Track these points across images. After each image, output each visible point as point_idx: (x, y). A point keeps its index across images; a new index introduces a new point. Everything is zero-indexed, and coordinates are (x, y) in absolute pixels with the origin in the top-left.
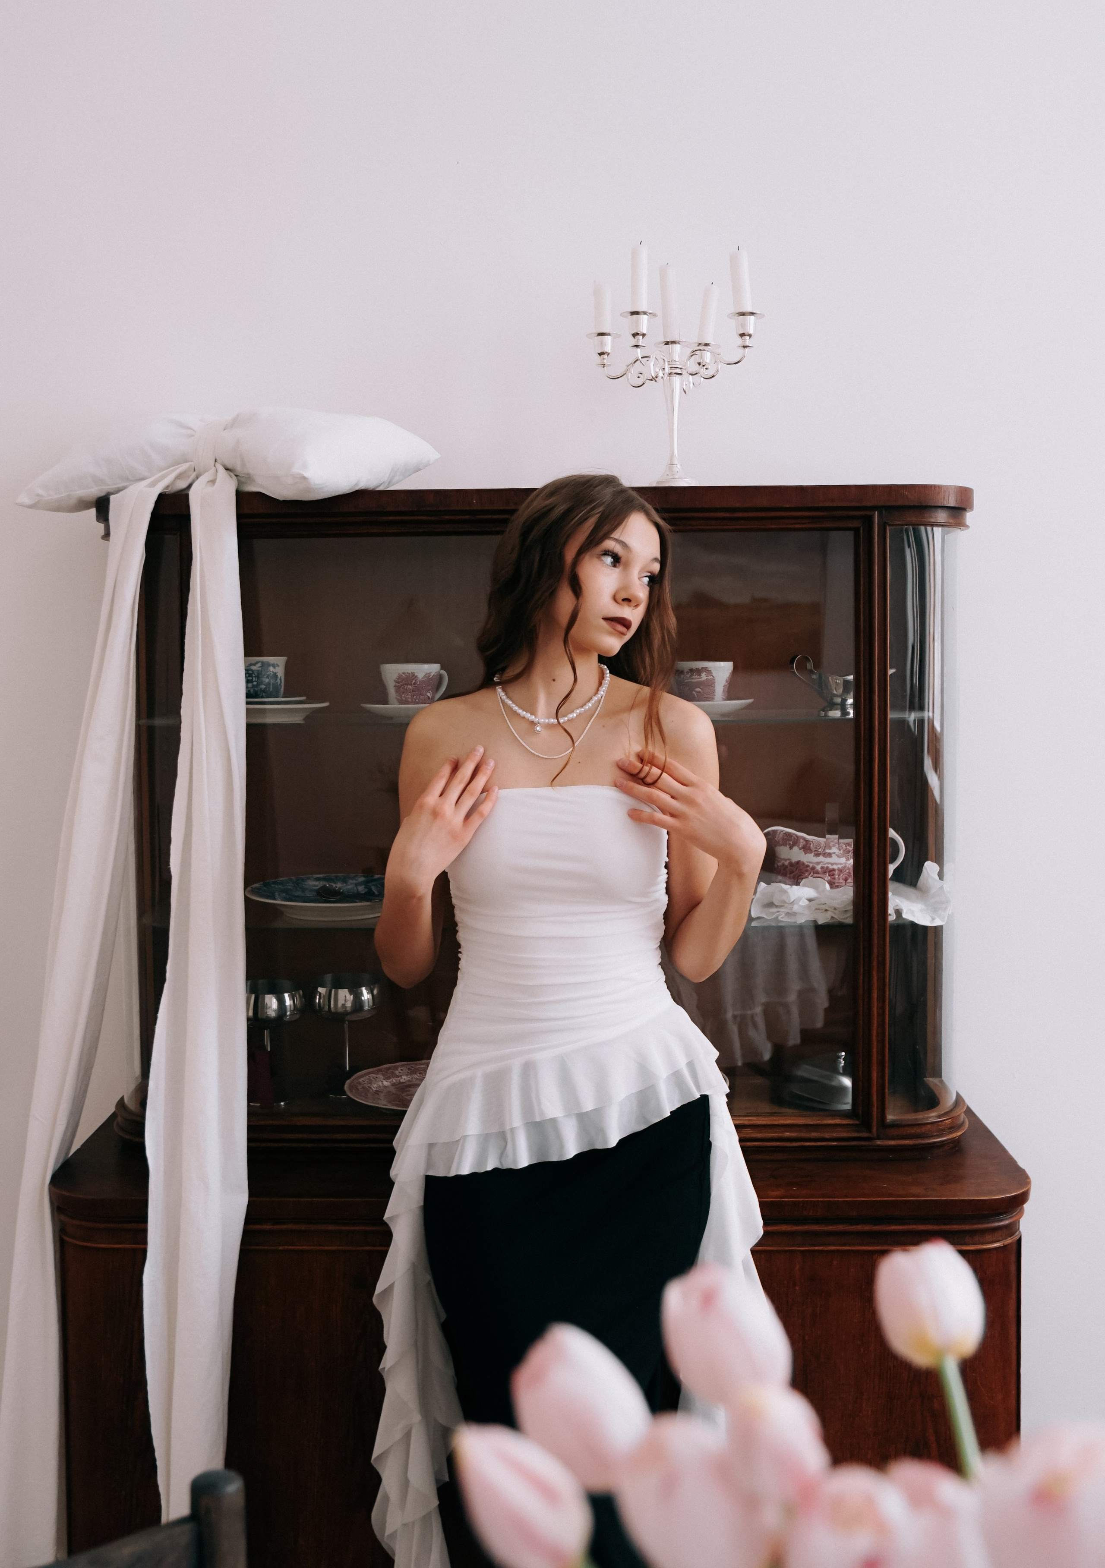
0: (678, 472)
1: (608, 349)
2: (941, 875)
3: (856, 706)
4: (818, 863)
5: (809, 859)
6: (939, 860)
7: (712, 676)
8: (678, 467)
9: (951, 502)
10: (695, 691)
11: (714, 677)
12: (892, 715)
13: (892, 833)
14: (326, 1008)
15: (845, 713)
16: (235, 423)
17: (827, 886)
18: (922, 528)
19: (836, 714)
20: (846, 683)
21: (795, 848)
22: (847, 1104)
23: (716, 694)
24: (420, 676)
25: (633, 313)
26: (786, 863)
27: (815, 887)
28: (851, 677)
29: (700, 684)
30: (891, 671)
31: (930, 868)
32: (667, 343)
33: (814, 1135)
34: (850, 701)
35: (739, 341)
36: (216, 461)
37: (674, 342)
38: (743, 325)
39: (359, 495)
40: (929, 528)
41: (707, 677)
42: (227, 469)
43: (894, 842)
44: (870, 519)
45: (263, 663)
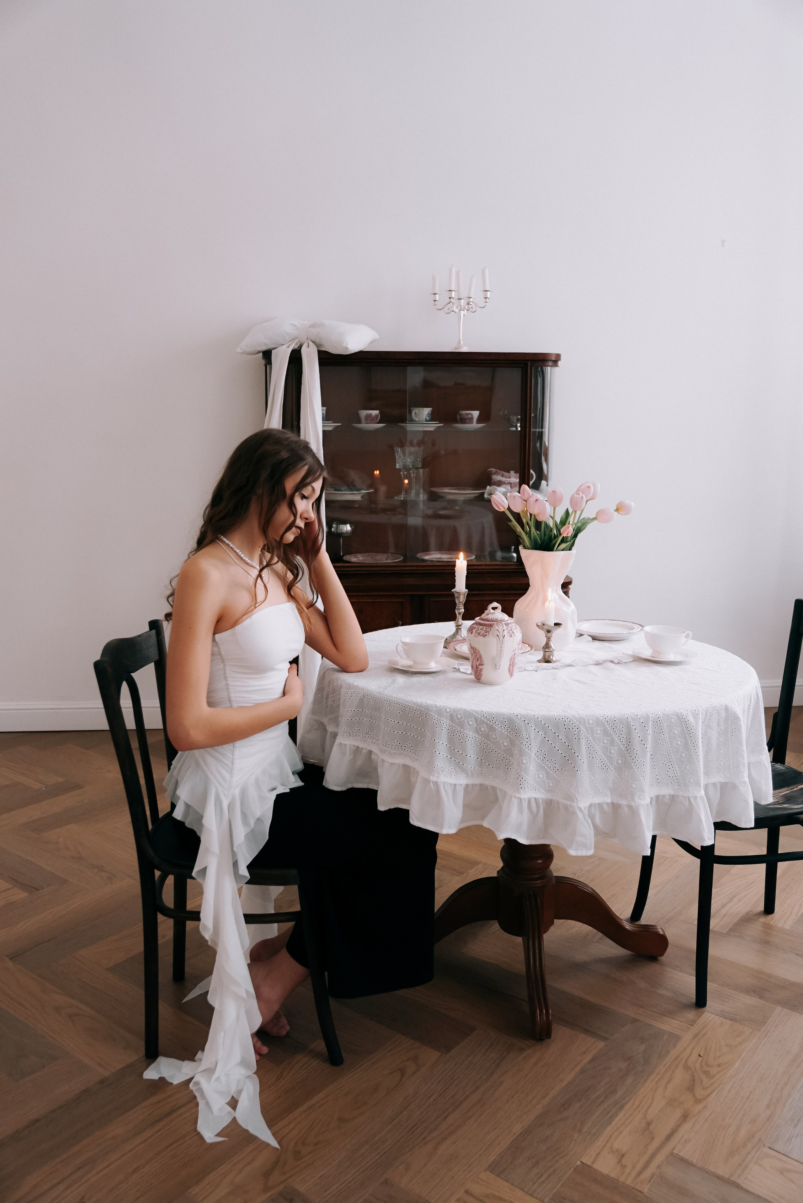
0: (462, 345)
1: (437, 299)
2: (547, 485)
3: (521, 426)
4: (506, 481)
5: (503, 479)
6: (547, 480)
9: (553, 358)
11: (473, 416)
12: (532, 430)
13: (532, 471)
14: (336, 532)
15: (517, 429)
16: (313, 326)
17: (510, 488)
18: (544, 367)
19: (514, 429)
20: (518, 419)
21: (499, 476)
22: (515, 560)
23: (474, 422)
24: (374, 414)
25: (449, 291)
26: (496, 481)
27: (506, 488)
28: (519, 417)
29: (467, 418)
30: (533, 415)
31: (544, 483)
32: (459, 299)
33: (505, 567)
34: (519, 425)
35: (484, 300)
36: (307, 338)
37: (461, 299)
38: (486, 295)
39: (361, 352)
40: (546, 367)
41: (471, 416)
42: (313, 342)
43: (532, 475)
44: (527, 365)
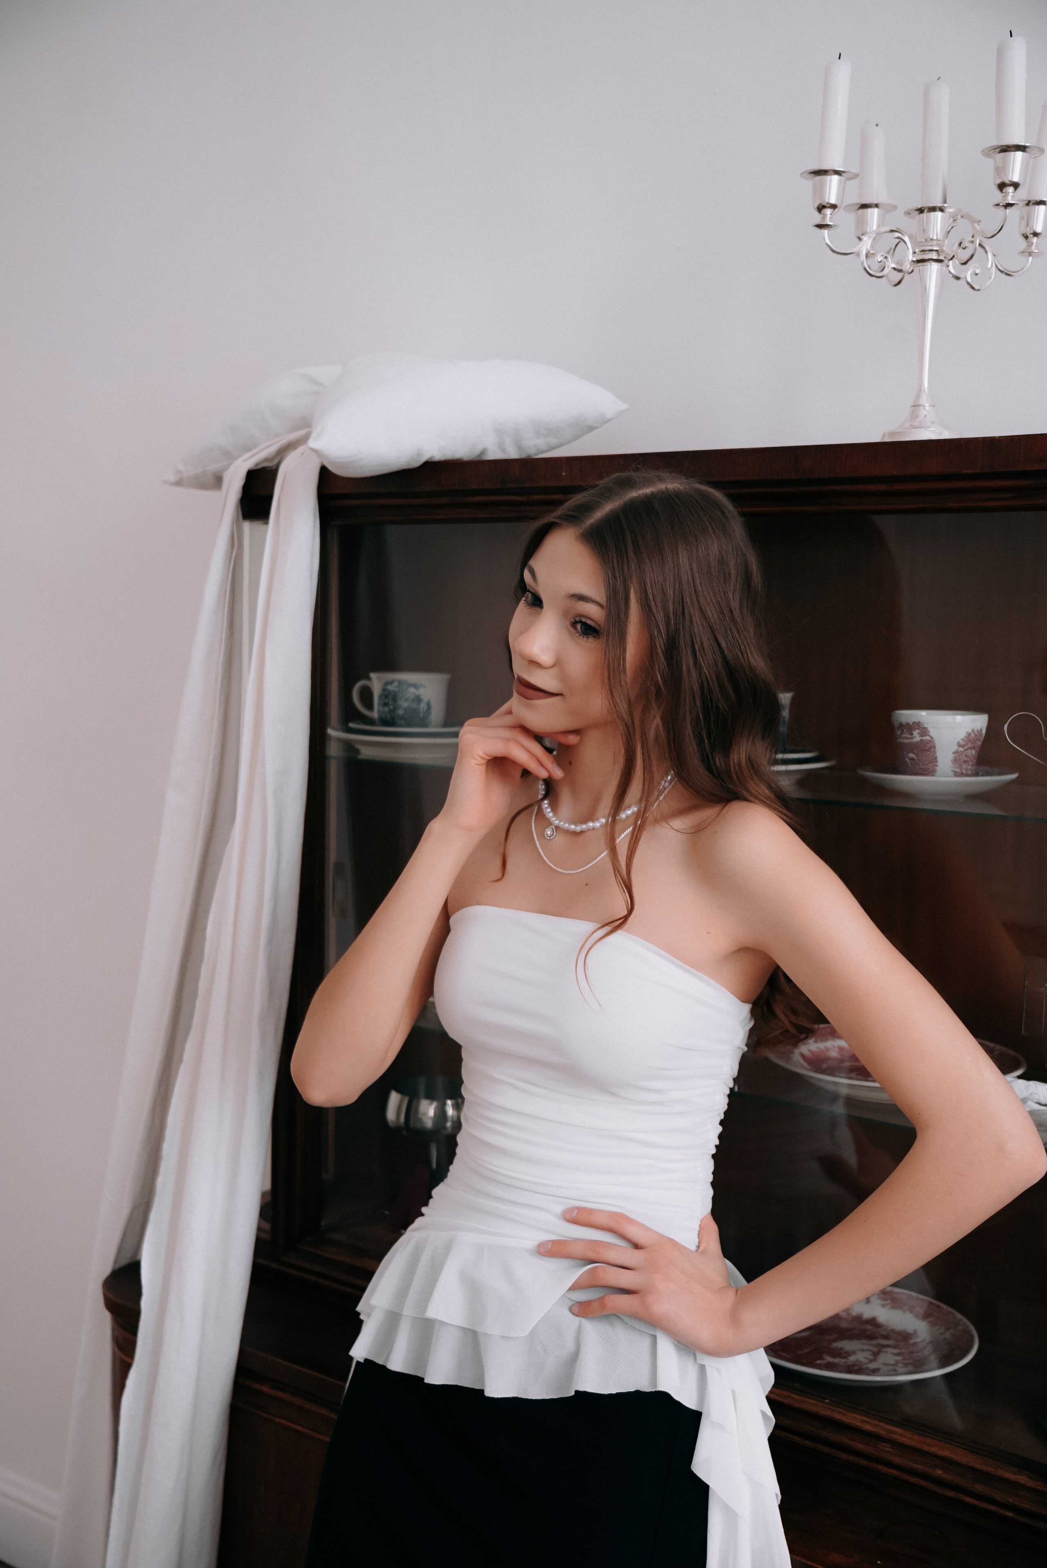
0: (925, 416)
7: (929, 735)
8: (927, 409)
10: (908, 757)
11: (931, 738)
23: (938, 764)
29: (913, 747)
38: (1004, 169)
41: (921, 738)
45: (400, 682)
